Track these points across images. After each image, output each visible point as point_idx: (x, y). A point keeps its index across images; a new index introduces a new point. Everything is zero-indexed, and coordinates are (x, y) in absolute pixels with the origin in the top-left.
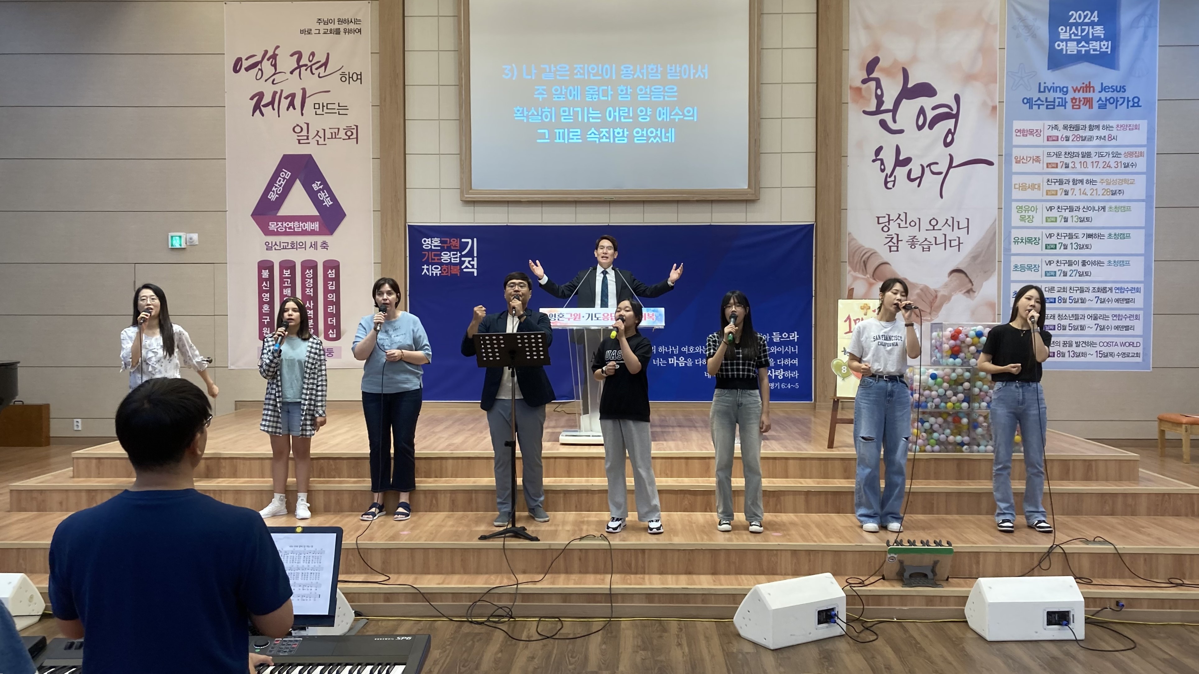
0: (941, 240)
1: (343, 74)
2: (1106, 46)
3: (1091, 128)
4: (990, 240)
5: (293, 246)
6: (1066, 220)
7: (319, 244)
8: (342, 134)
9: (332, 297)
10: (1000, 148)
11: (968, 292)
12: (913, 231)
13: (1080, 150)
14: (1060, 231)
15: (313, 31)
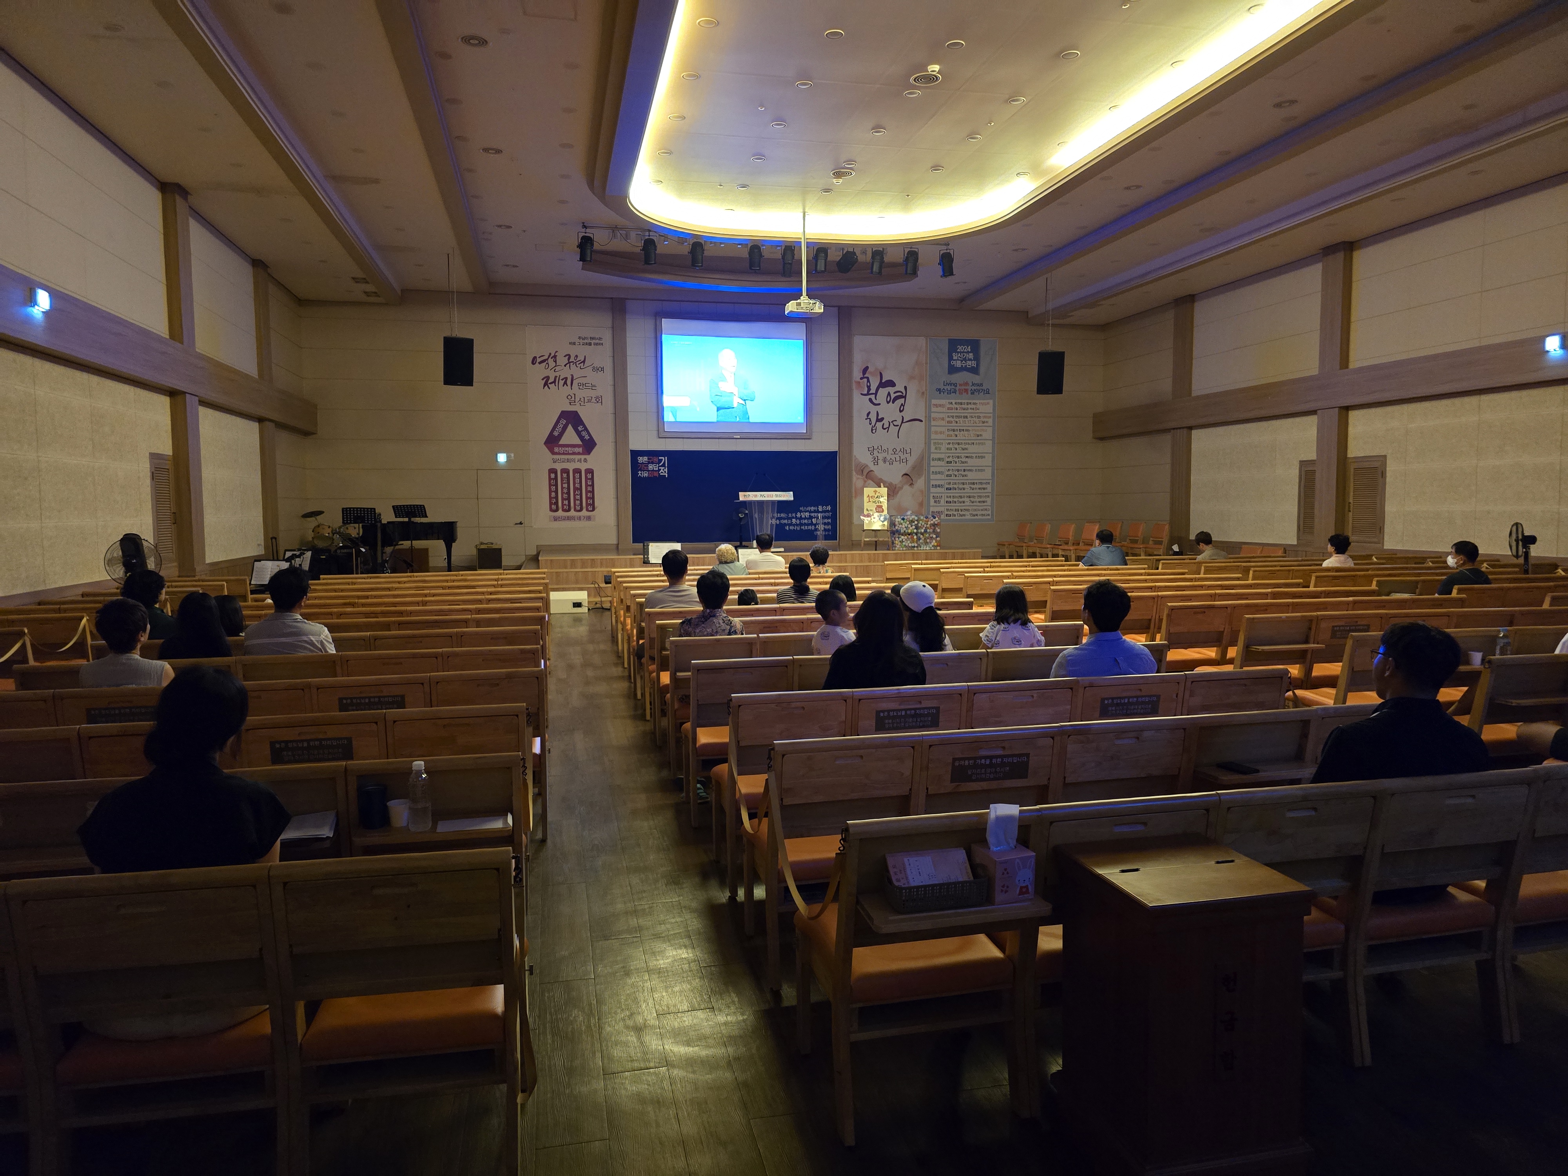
0: (898, 459)
1: (594, 368)
2: (973, 364)
3: (968, 404)
4: (921, 459)
5: (568, 461)
6: (956, 450)
7: (582, 460)
8: (594, 400)
9: (590, 489)
10: (926, 413)
11: (911, 485)
12: (885, 455)
13: (963, 415)
14: (953, 455)
15: (577, 343)
